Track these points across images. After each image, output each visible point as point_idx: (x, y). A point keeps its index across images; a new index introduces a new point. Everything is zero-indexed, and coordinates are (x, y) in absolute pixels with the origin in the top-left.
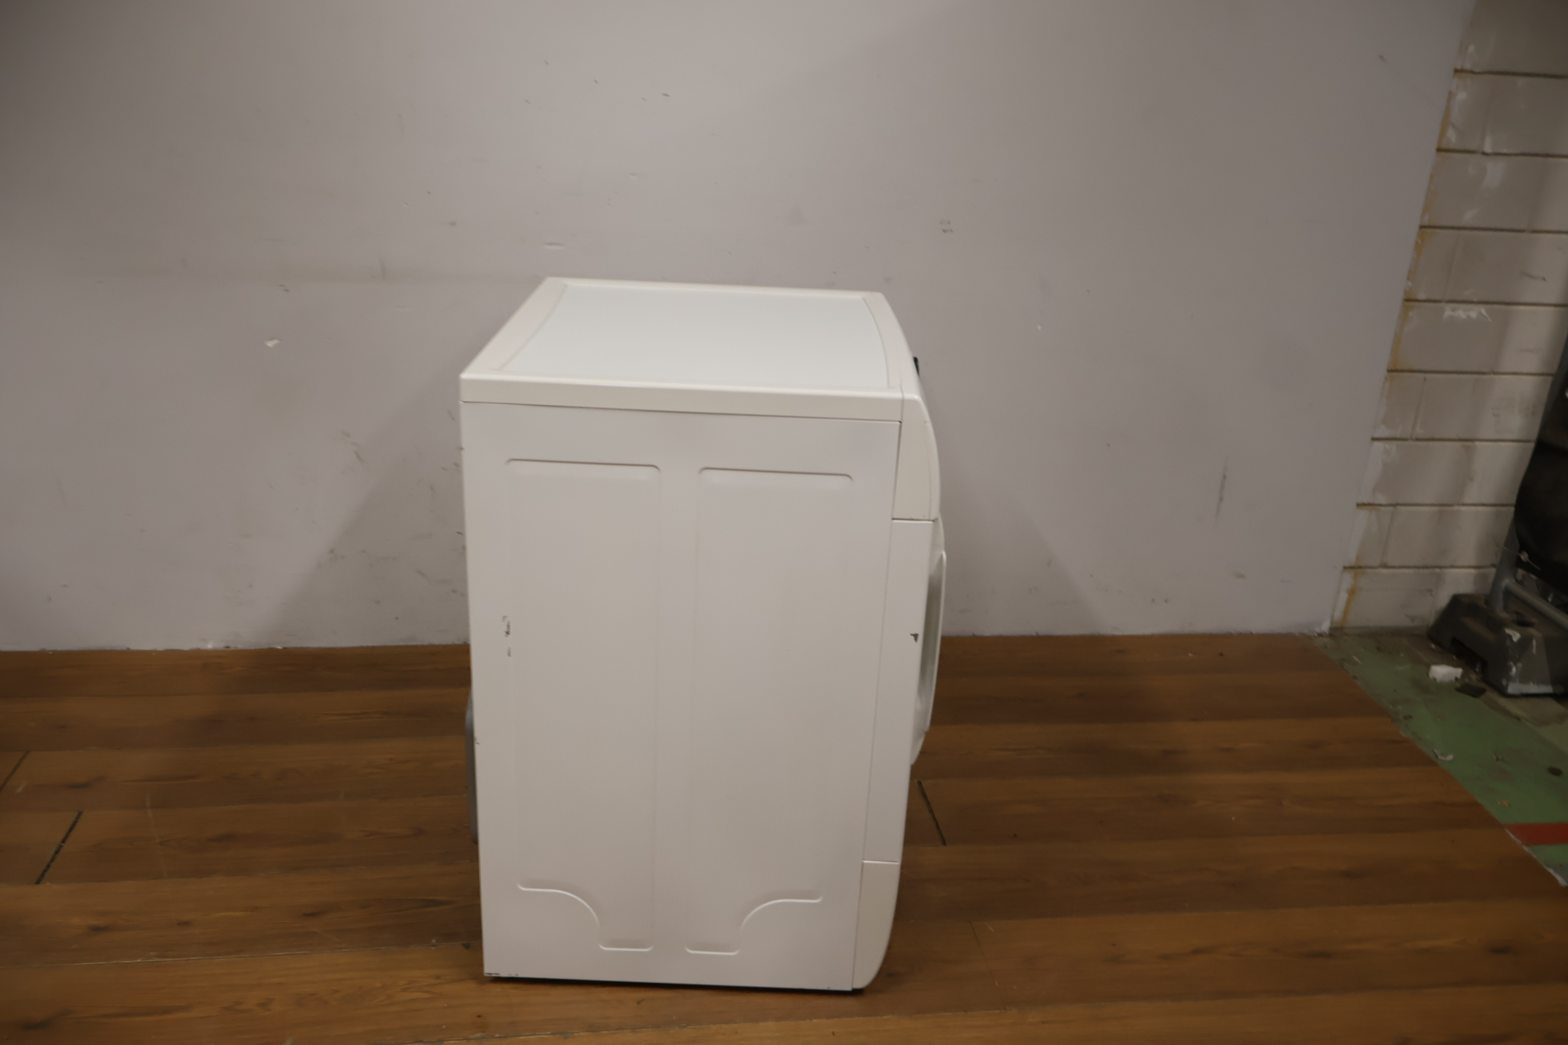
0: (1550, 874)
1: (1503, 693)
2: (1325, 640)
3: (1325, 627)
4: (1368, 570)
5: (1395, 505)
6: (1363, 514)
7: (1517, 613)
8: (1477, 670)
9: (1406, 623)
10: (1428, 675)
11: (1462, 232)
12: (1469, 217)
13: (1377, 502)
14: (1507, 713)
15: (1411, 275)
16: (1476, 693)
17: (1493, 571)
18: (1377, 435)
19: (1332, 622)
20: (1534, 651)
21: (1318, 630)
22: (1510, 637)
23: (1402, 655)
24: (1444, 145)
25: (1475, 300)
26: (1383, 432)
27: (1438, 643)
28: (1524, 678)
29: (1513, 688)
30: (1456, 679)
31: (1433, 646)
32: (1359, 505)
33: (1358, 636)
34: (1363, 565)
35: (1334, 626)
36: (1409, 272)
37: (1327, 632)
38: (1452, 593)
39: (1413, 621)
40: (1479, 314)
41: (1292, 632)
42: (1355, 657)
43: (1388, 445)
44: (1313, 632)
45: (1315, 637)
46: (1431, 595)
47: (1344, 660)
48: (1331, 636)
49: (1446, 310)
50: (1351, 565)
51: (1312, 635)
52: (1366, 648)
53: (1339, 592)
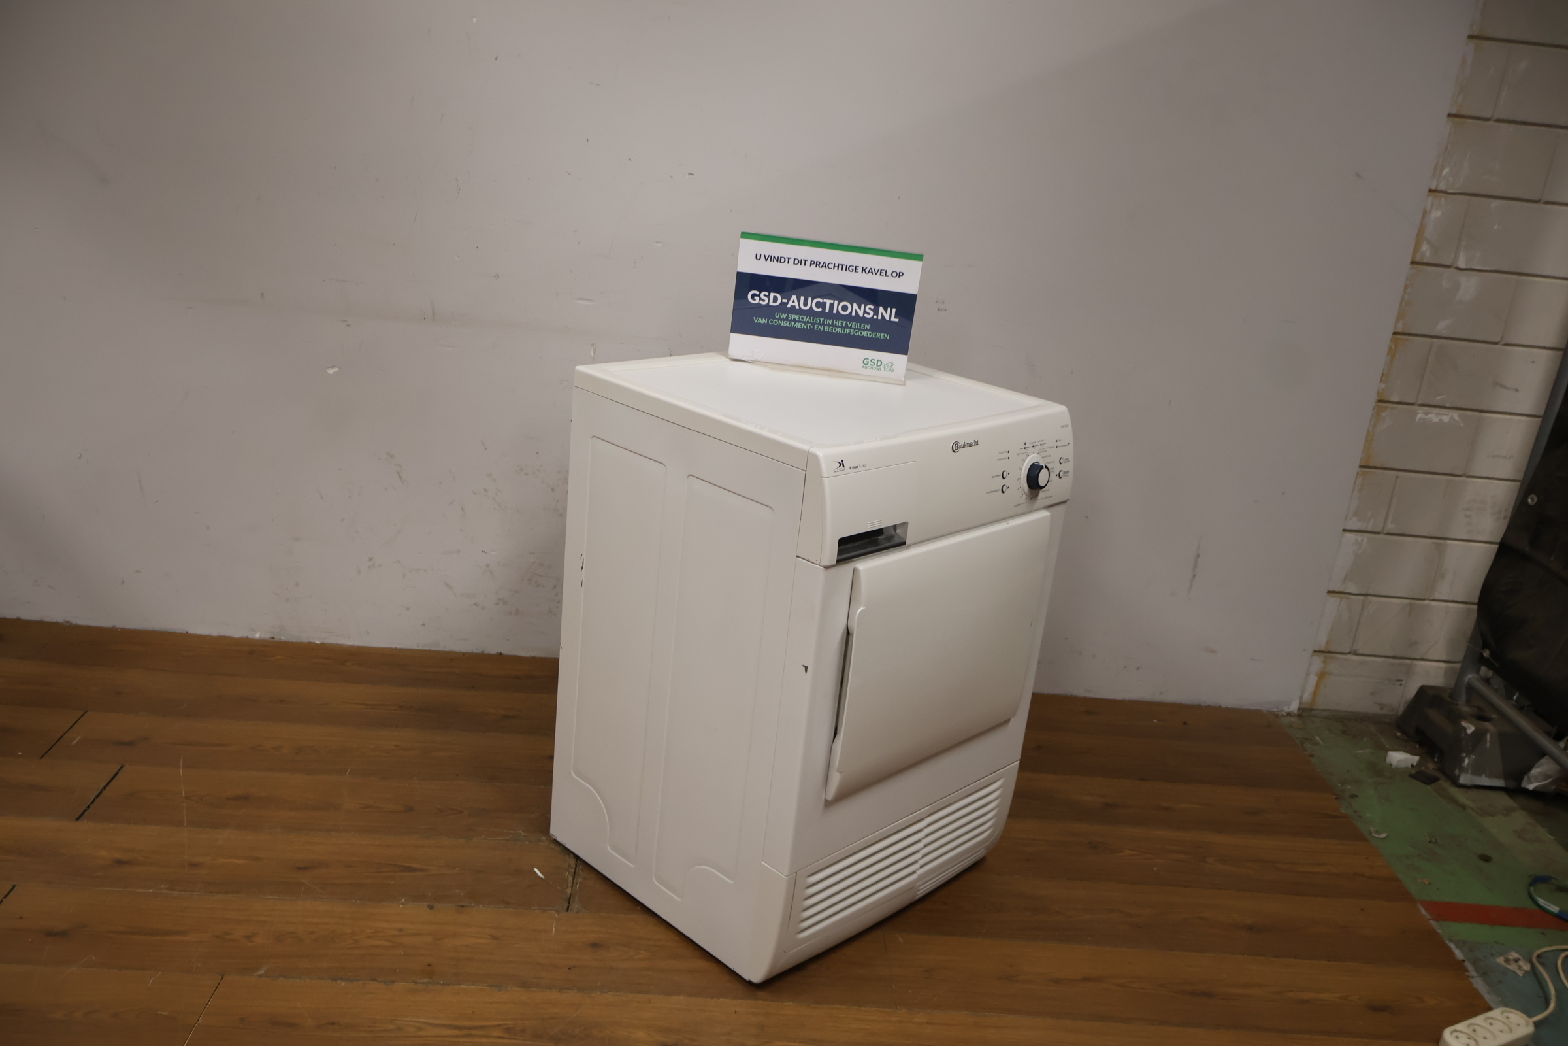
0: (1449, 948)
1: (1455, 782)
2: (1293, 719)
3: (1294, 707)
4: (1339, 656)
5: (1366, 595)
6: (1334, 600)
7: (1479, 708)
8: (1435, 760)
9: (1376, 710)
10: (1385, 760)
11: (1435, 340)
12: (1442, 327)
13: (1348, 591)
14: (1453, 801)
15: (1384, 378)
16: (1429, 780)
17: (1458, 666)
18: (1347, 528)
19: (1301, 703)
20: (1488, 745)
21: (1286, 709)
22: (1465, 729)
23: (1365, 739)
24: (1418, 259)
25: (1448, 405)
26: (1354, 524)
27: (1404, 732)
28: (1477, 770)
29: (1464, 779)
30: (1412, 766)
31: (1399, 734)
32: (1329, 592)
33: (1327, 718)
34: (1332, 650)
35: (1303, 707)
36: (1383, 375)
37: (1296, 712)
38: (1420, 685)
39: (1382, 709)
40: (1452, 418)
41: (1261, 709)
42: (1317, 738)
43: (1359, 537)
44: (1282, 711)
45: (1283, 715)
46: (1401, 685)
47: (1306, 739)
48: (1299, 716)
49: (1419, 413)
50: (1321, 649)
51: (1280, 713)
52: (1330, 730)
53: (1308, 674)
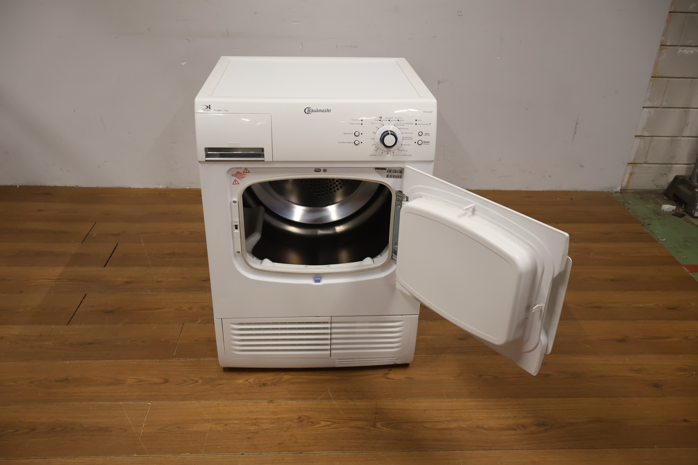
1: (692, 216)
2: (618, 194)
3: (618, 189)
4: (639, 165)
5: (652, 136)
6: (638, 140)
8: (683, 207)
9: (655, 188)
10: (661, 209)
11: (689, 14)
12: (692, 7)
13: (643, 135)
14: (693, 223)
16: (681, 216)
17: (693, 166)
18: (645, 106)
19: (621, 187)
21: (615, 190)
23: (651, 201)
25: (693, 45)
26: (648, 104)
27: (667, 197)
29: (696, 214)
30: (673, 210)
31: (665, 198)
32: (636, 136)
33: (633, 193)
34: (636, 163)
35: (622, 188)
36: (663, 33)
37: (619, 191)
38: (675, 175)
39: (657, 187)
40: (695, 51)
41: (604, 191)
42: (630, 201)
43: (650, 110)
44: (613, 191)
45: (614, 193)
46: (666, 176)
47: (625, 202)
48: (621, 193)
49: (679, 50)
50: (631, 162)
51: (612, 192)
52: (635, 198)
53: (625, 174)
